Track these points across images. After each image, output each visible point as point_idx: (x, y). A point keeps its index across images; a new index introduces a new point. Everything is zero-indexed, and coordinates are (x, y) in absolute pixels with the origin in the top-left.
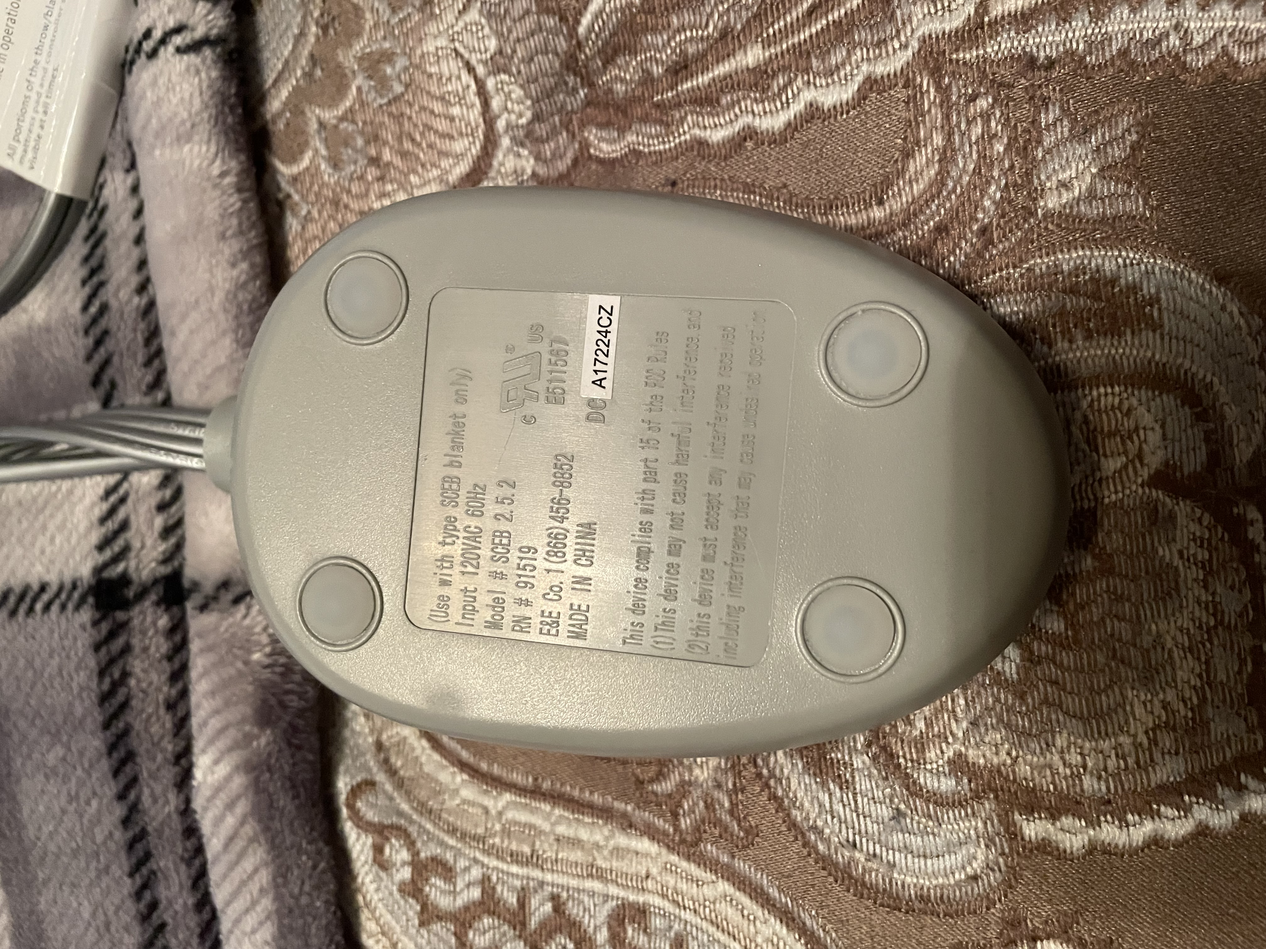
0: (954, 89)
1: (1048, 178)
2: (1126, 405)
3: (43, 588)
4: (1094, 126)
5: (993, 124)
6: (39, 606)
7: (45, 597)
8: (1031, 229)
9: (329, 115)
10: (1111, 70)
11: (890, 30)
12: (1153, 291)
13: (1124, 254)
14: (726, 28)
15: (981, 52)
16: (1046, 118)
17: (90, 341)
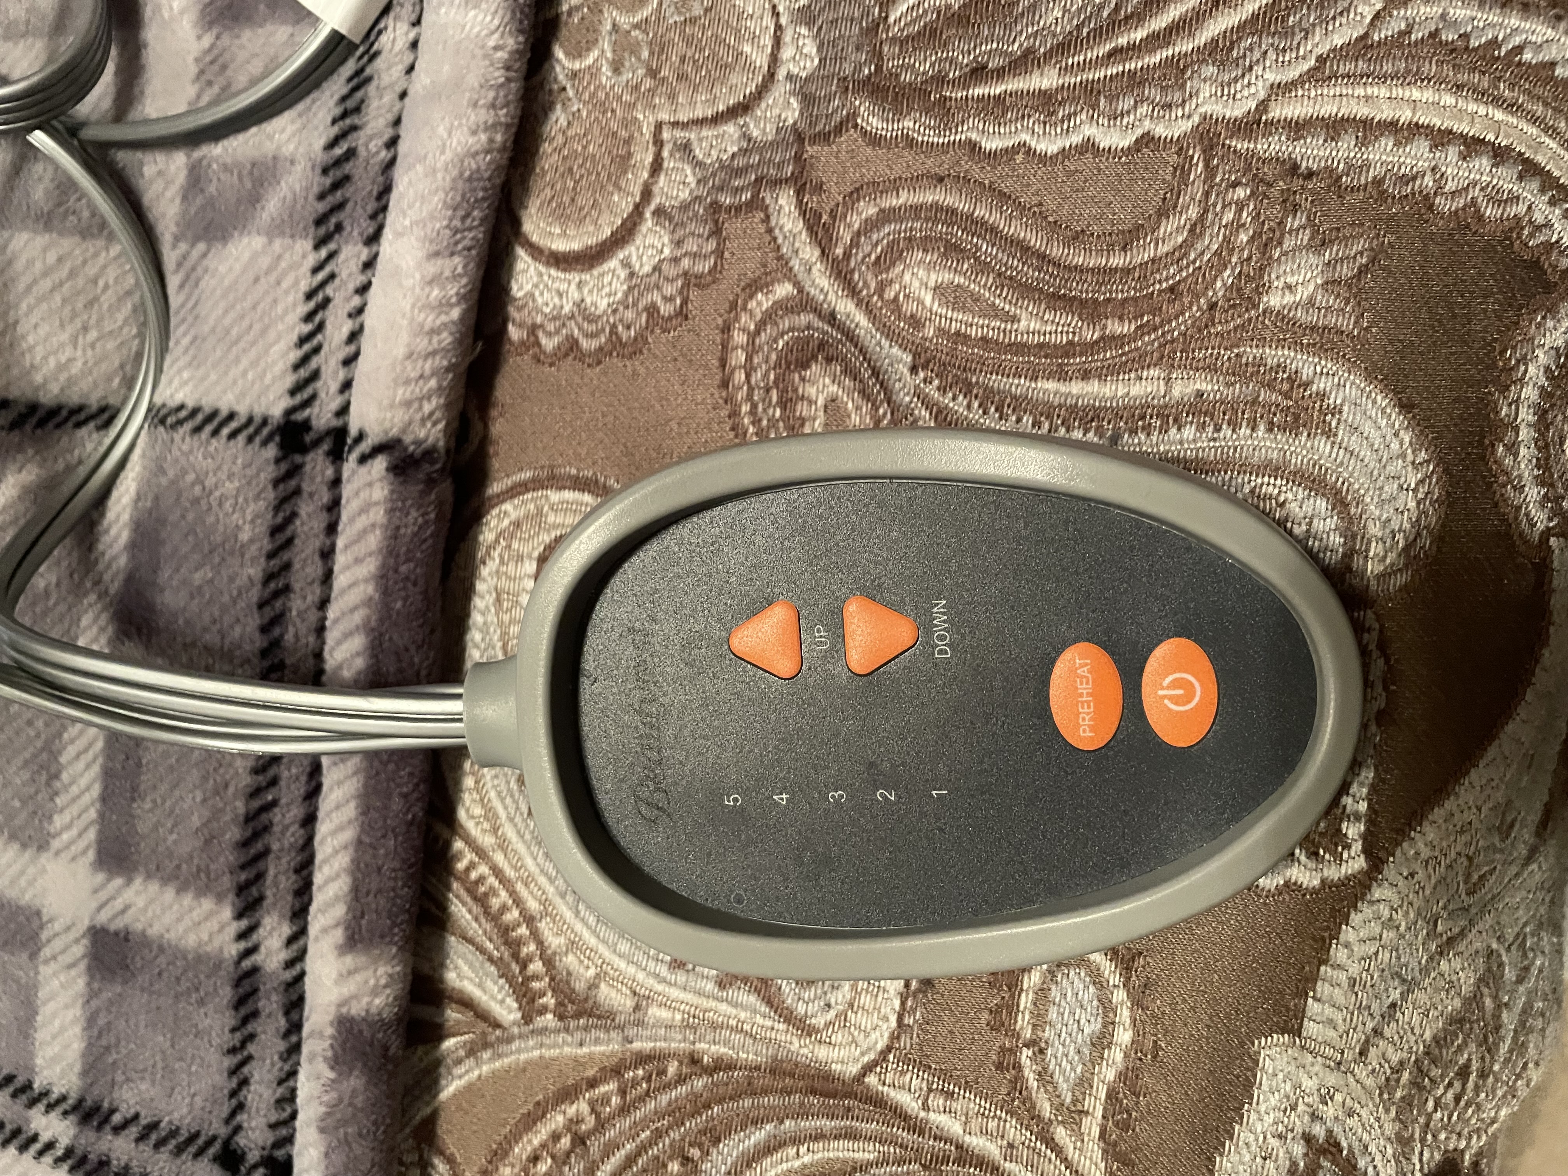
0: (1220, 170)
1: (1278, 278)
2: (1282, 499)
3: (231, 416)
4: (1331, 242)
5: (1245, 215)
6: (225, 431)
7: (234, 425)
8: (1250, 320)
9: (625, 21)
10: (1362, 193)
11: (1177, 96)
12: (1338, 402)
13: (1323, 362)
14: (1027, 49)
15: (1252, 146)
16: (1292, 222)
17: (328, 181)
